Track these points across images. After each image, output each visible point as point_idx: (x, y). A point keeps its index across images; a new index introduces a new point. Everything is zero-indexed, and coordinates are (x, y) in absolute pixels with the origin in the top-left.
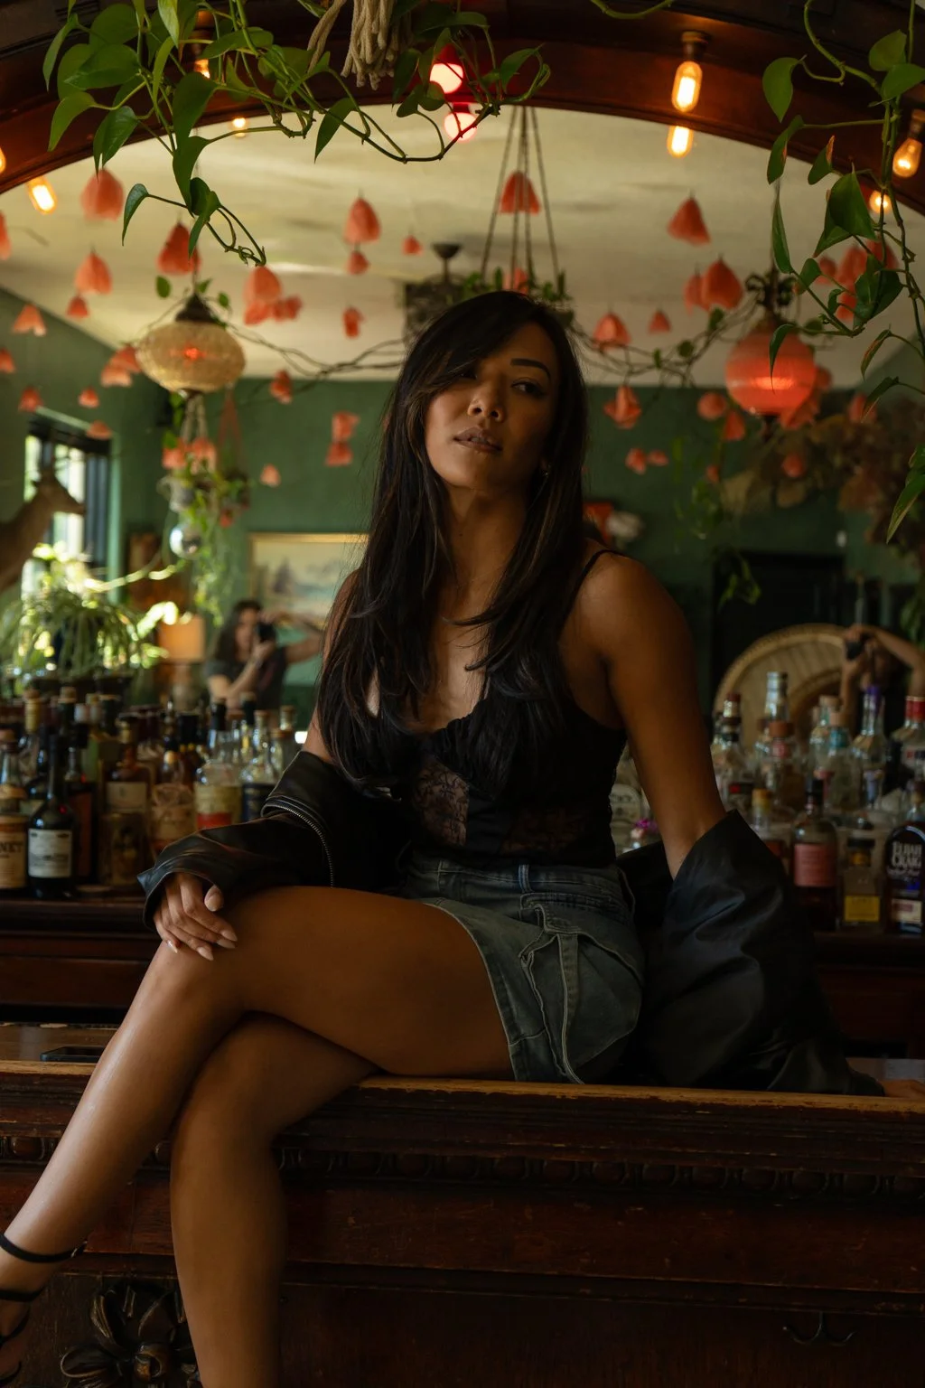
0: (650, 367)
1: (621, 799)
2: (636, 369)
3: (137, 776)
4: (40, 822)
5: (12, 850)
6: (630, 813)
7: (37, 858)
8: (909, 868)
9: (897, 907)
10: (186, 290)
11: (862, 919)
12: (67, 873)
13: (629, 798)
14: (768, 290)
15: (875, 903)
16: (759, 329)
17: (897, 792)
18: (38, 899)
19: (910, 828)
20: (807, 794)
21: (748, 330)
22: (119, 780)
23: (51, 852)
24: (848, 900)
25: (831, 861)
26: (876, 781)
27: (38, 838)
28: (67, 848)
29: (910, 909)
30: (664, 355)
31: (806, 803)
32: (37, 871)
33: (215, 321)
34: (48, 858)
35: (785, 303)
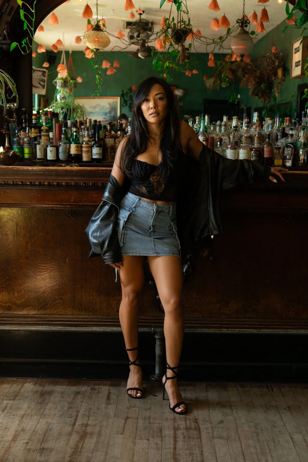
0: (212, 43)
1: (225, 139)
2: (209, 43)
3: (112, 137)
4: (95, 146)
5: (89, 152)
6: (227, 142)
7: (94, 154)
8: (288, 153)
9: (286, 162)
10: (95, 22)
11: (278, 164)
12: (101, 157)
13: (226, 139)
14: (242, 23)
15: (281, 161)
16: (240, 33)
17: (284, 138)
18: (95, 163)
19: (288, 144)
20: (266, 137)
21: (237, 34)
22: (108, 138)
23: (98, 152)
24: (275, 160)
25: (271, 152)
26: (280, 135)
27: (95, 149)
28: (101, 152)
29: (289, 162)
30: (215, 40)
31: (266, 139)
32: (94, 157)
33: (102, 31)
34: (97, 154)
35: (246, 26)
